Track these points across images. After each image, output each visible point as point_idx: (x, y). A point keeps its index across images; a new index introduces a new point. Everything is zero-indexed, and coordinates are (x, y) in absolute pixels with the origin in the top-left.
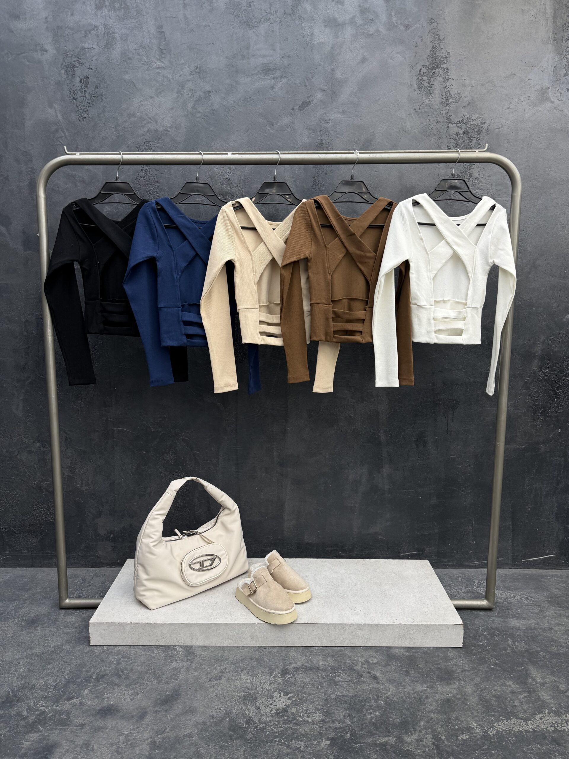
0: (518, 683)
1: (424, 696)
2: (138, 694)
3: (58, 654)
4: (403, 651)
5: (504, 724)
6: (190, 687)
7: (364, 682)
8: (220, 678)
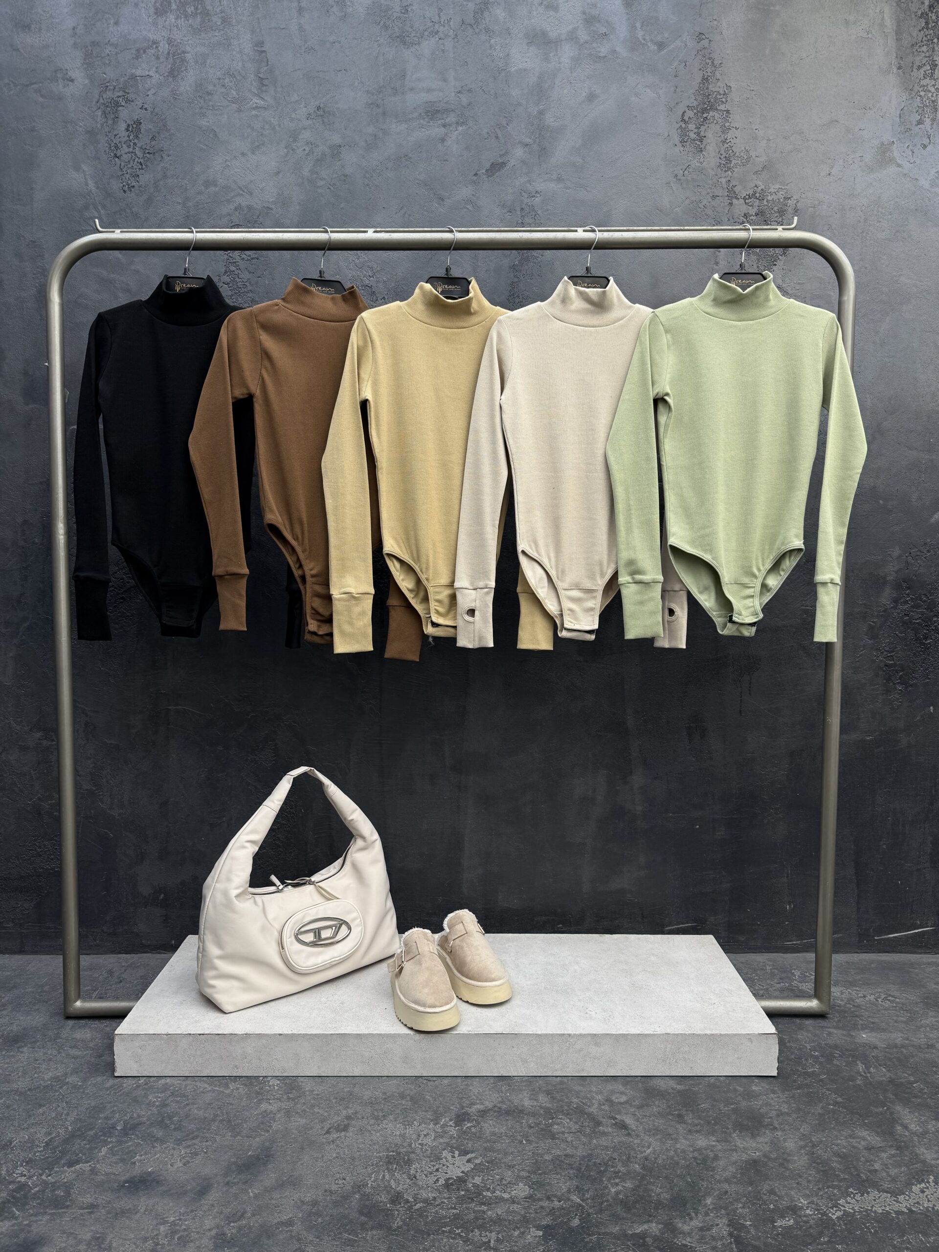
0: (877, 1132)
1: (712, 1155)
2: (197, 1154)
3: (56, 1091)
4: (672, 1083)
5: (857, 1200)
6: (291, 1142)
7: (604, 1134)
8: (346, 1128)
